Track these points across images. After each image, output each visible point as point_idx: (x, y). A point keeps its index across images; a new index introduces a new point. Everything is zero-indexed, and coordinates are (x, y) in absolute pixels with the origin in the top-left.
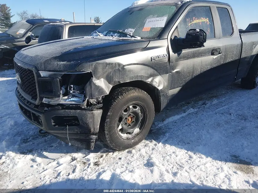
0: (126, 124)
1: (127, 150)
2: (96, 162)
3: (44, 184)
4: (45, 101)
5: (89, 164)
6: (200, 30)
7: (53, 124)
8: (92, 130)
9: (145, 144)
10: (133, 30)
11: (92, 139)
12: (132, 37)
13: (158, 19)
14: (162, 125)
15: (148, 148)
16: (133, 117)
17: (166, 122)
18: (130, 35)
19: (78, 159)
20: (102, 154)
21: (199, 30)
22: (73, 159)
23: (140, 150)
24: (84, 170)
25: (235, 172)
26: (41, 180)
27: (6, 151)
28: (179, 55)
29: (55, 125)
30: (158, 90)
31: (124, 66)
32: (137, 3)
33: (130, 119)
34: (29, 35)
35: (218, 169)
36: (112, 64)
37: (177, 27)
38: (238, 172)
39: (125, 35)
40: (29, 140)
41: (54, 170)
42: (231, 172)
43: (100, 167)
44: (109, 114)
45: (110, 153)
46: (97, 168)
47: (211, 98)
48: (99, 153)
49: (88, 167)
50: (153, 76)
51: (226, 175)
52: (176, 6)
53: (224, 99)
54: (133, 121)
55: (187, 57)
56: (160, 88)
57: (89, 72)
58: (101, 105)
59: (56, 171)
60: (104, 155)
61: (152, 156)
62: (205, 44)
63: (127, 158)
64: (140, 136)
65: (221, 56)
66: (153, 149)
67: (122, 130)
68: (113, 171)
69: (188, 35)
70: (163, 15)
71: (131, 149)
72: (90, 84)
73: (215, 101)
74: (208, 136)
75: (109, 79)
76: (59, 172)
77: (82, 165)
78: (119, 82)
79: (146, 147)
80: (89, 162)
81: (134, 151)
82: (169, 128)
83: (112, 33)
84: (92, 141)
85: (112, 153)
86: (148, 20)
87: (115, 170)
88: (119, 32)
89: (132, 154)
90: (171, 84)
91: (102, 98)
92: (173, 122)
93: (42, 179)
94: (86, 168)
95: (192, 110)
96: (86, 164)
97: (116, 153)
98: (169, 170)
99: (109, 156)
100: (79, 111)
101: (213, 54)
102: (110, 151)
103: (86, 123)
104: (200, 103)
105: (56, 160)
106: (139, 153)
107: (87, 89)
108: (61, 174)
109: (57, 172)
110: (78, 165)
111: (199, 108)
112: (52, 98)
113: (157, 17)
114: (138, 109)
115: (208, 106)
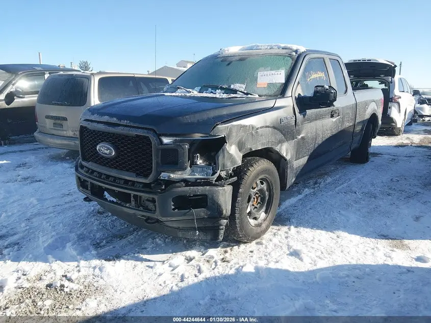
0: (253, 205)
1: (254, 242)
2: (223, 259)
3: (170, 291)
4: (164, 175)
5: (216, 262)
6: (329, 86)
7: (173, 207)
8: (224, 212)
9: (272, 233)
10: (244, 86)
11: (221, 225)
12: (247, 94)
13: (273, 72)
14: (280, 210)
15: (279, 237)
16: (259, 196)
17: (283, 207)
18: (243, 93)
19: (197, 258)
20: (225, 249)
21: (327, 87)
22: (189, 260)
23: (271, 240)
24: (213, 269)
25: (392, 251)
26: (162, 287)
27: (81, 259)
28: (304, 116)
29: (174, 209)
30: (286, 160)
31: (257, 129)
32: (228, 51)
33: (256, 200)
34: (12, 90)
35: (373, 249)
36: (247, 126)
37: (299, 83)
38: (395, 249)
39: (235, 91)
40: (102, 244)
41: (171, 274)
42: (388, 251)
43: (232, 263)
44: (240, 190)
45: (234, 247)
46: (229, 265)
47: (322, 175)
48: (219, 249)
49: (216, 265)
50: (281, 142)
51: (385, 254)
52: (290, 57)
53: (338, 176)
54: (259, 203)
55: (311, 120)
56: (288, 158)
57: (223, 136)
58: (235, 179)
59: (175, 274)
60: (228, 249)
61: (291, 244)
62: (334, 103)
63: (260, 250)
64: (267, 222)
65: (339, 119)
66: (287, 238)
67: (250, 214)
68: (254, 265)
69: (316, 92)
70: (278, 68)
71: (258, 240)
72: (223, 151)
73: (329, 180)
74: (343, 218)
75: (240, 146)
76: (180, 275)
77: (207, 265)
78: (251, 149)
79: (276, 236)
80: (214, 260)
81: (264, 242)
82: (291, 214)
83: (210, 89)
84: (221, 227)
85: (237, 247)
86: (259, 74)
87: (256, 263)
88: (222, 88)
89: (264, 245)
90: (297, 153)
91: (233, 171)
92: (291, 206)
93: (163, 285)
94: (213, 266)
95: (307, 191)
96: (211, 262)
97: (242, 246)
98: (321, 256)
99: (235, 250)
100: (208, 187)
101: (332, 116)
102: (232, 244)
103: (217, 203)
104: (311, 182)
105: (165, 262)
106: (271, 243)
107: (220, 158)
108: (186, 276)
109: (178, 275)
110: (201, 264)
111: (314, 188)
112: (173, 172)
113: (271, 70)
114: (264, 186)
115: (322, 185)
